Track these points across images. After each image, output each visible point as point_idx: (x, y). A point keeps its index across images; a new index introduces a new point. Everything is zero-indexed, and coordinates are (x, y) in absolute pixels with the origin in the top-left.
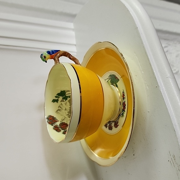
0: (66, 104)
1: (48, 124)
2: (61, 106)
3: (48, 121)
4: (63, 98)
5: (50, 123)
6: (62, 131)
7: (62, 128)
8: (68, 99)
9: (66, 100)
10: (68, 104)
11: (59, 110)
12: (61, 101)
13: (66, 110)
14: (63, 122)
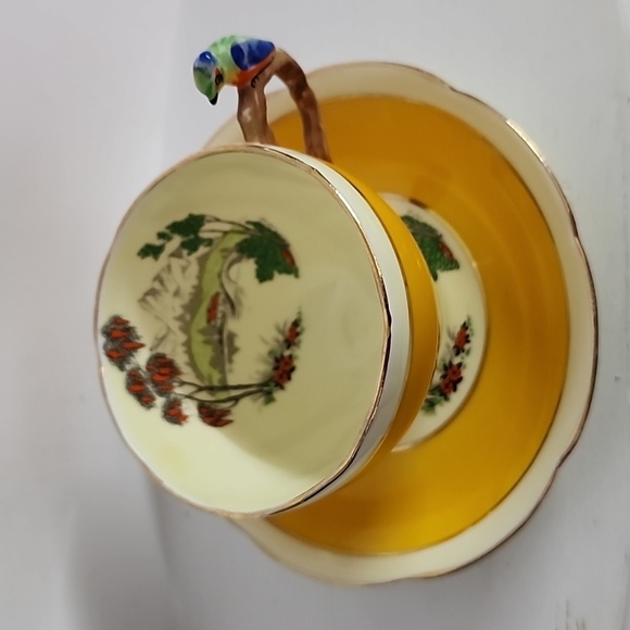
0: (184, 269)
1: (105, 360)
2: (165, 276)
3: (105, 347)
4: (183, 245)
5: (115, 354)
6: (160, 401)
7: (156, 384)
8: (202, 250)
9: (189, 254)
10: (194, 269)
11: (152, 292)
12: (173, 255)
13: (177, 293)
14: (160, 350)
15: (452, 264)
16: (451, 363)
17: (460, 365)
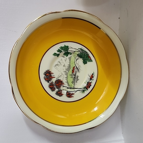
15: (91, 60)
16: (89, 82)
17: (91, 82)
